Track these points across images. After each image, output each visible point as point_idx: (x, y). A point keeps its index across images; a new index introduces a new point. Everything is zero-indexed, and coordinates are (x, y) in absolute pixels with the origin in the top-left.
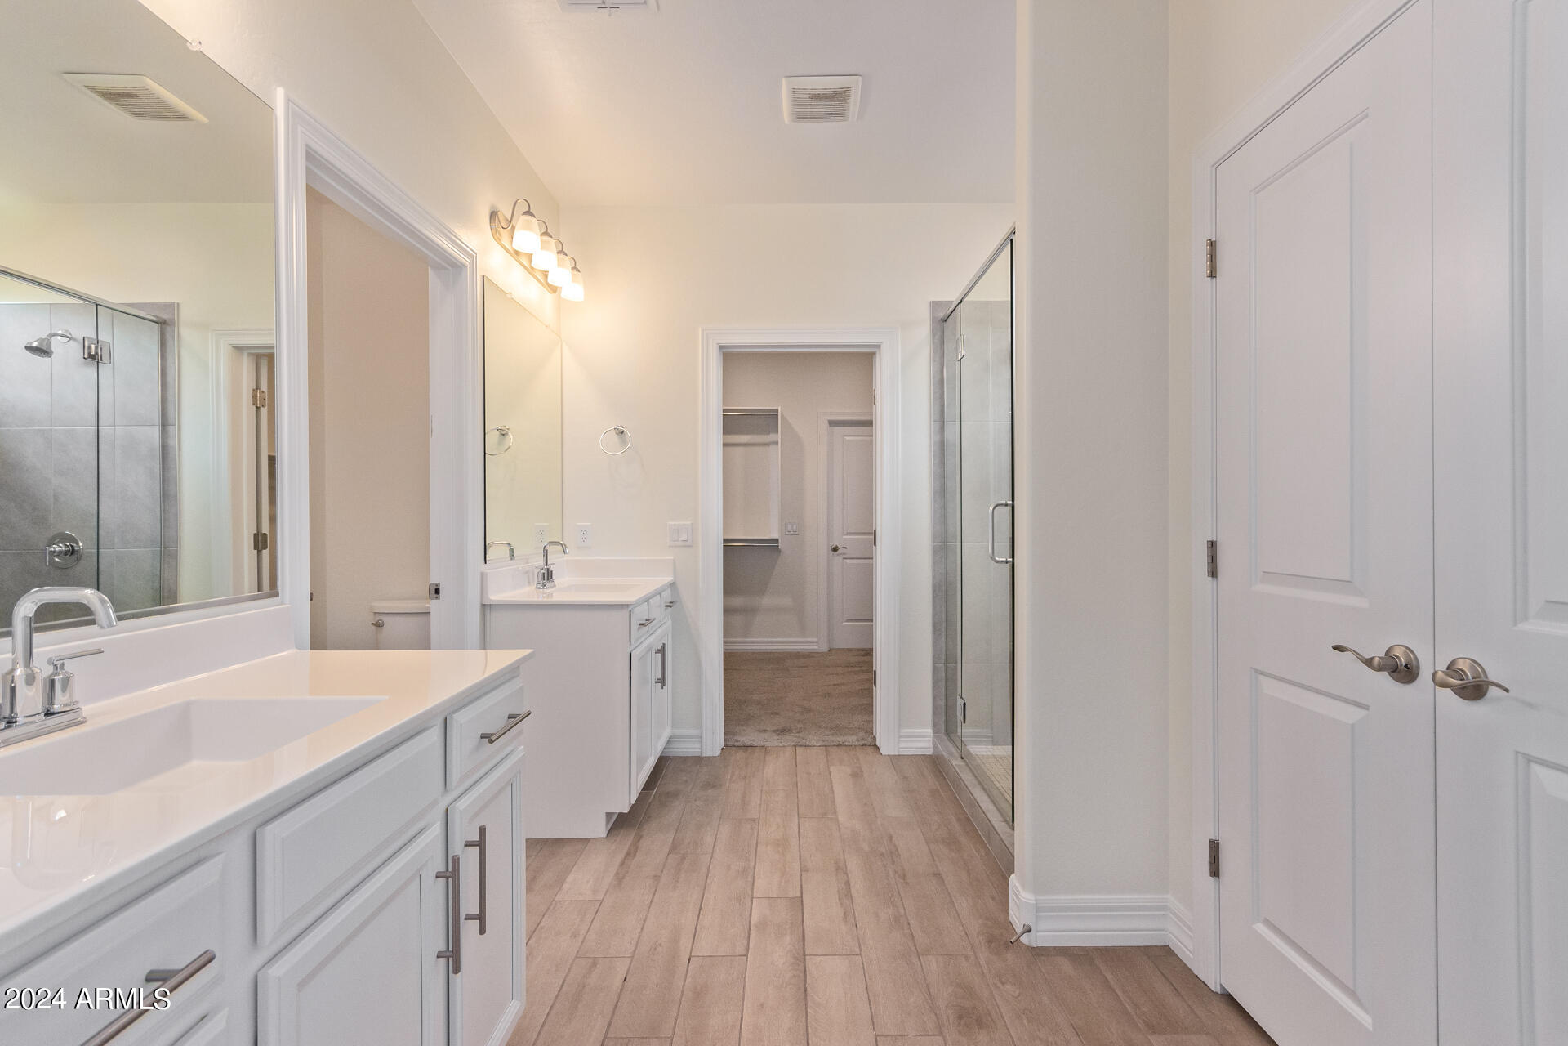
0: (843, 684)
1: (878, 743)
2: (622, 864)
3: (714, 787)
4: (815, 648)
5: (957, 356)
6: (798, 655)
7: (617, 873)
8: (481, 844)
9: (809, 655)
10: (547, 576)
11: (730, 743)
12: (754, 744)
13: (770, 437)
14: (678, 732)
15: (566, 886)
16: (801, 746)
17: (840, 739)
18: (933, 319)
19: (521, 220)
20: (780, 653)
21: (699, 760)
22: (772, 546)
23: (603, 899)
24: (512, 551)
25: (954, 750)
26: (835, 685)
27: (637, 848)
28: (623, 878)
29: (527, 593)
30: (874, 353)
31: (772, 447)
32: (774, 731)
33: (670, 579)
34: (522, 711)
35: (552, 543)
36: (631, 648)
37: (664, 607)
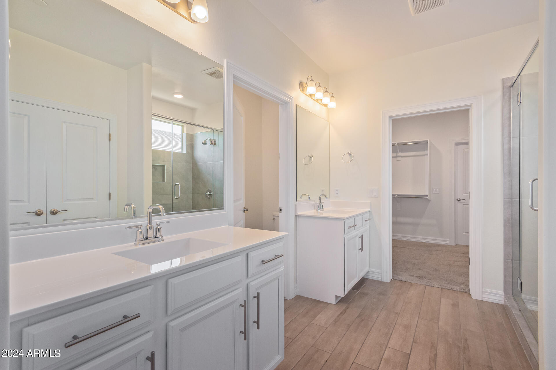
0: (459, 261)
1: (470, 293)
2: (338, 316)
3: (383, 295)
4: (448, 243)
5: (517, 104)
6: (438, 245)
7: (335, 319)
8: (258, 297)
9: (445, 246)
10: (321, 206)
11: (395, 278)
12: (406, 280)
13: (425, 152)
14: (372, 269)
15: (317, 319)
16: (429, 286)
17: (451, 287)
18: (504, 87)
19: (309, 83)
20: (430, 243)
21: (380, 282)
22: (425, 198)
23: (328, 327)
24: (309, 198)
25: (516, 305)
26: (454, 261)
27: (346, 312)
28: (337, 322)
29: (312, 212)
30: (469, 109)
31: (426, 156)
32: (417, 277)
33: (369, 210)
34: (280, 254)
35: (322, 195)
36: (345, 236)
37: (364, 221)
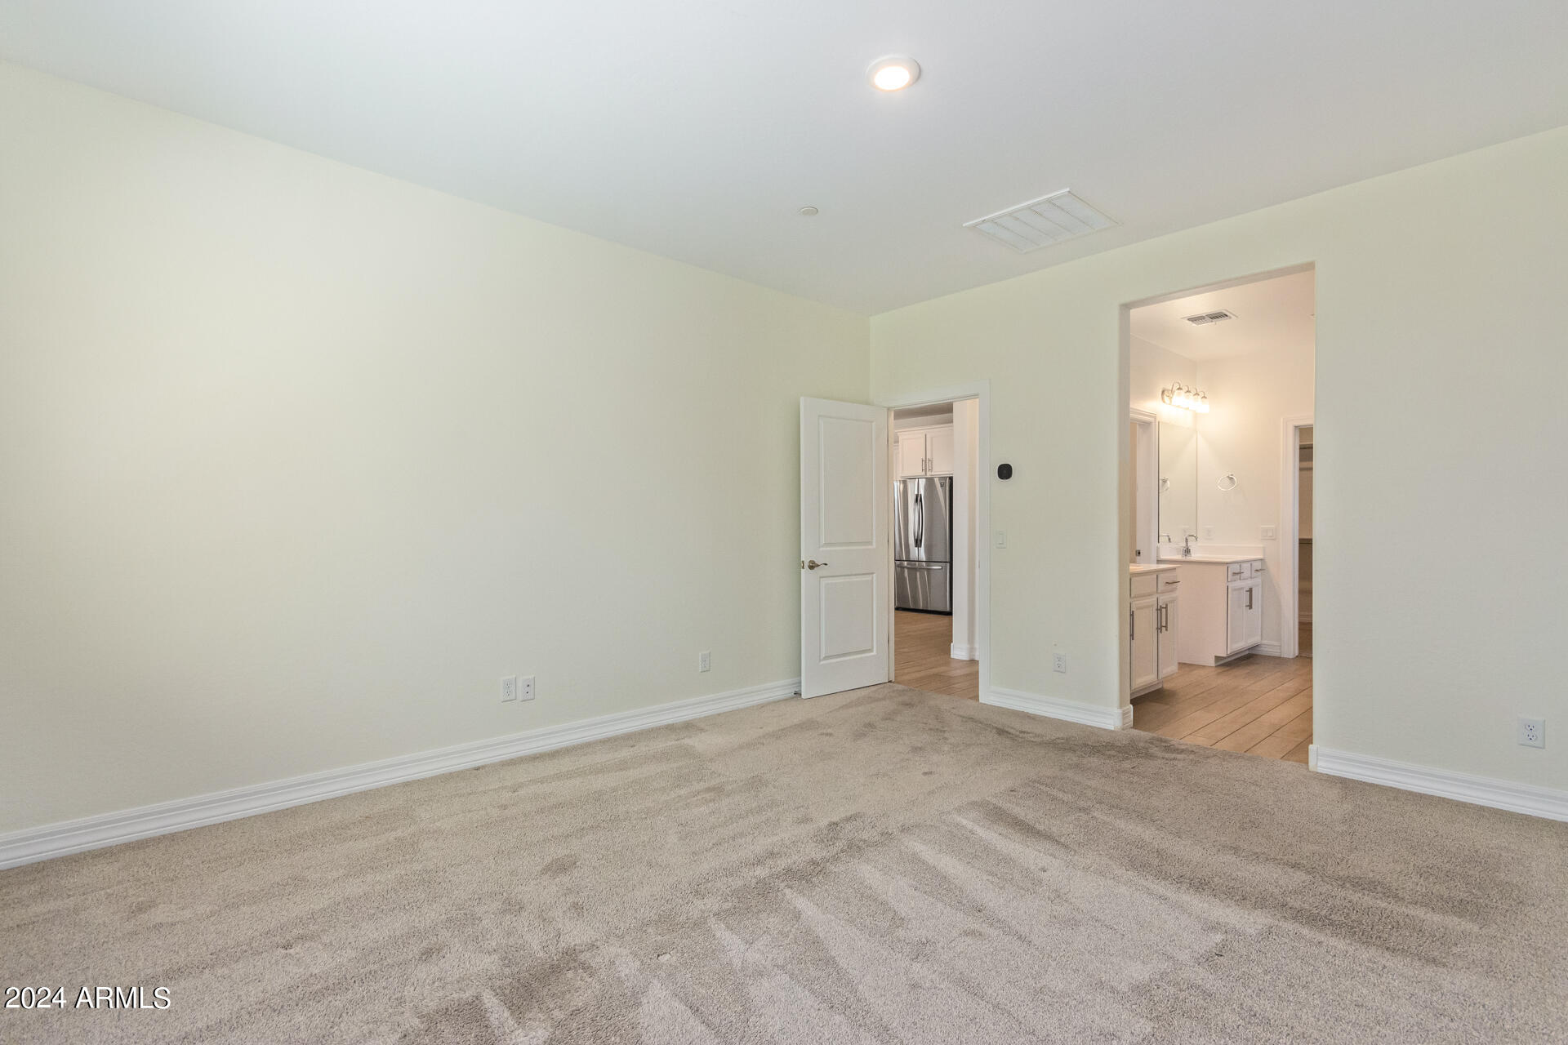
10: (1187, 551)
14: (1265, 641)
19: (1177, 391)
24: (1169, 539)
29: (1178, 557)
33: (1261, 557)
35: (1190, 536)
36: (1228, 584)
37: (1253, 571)
